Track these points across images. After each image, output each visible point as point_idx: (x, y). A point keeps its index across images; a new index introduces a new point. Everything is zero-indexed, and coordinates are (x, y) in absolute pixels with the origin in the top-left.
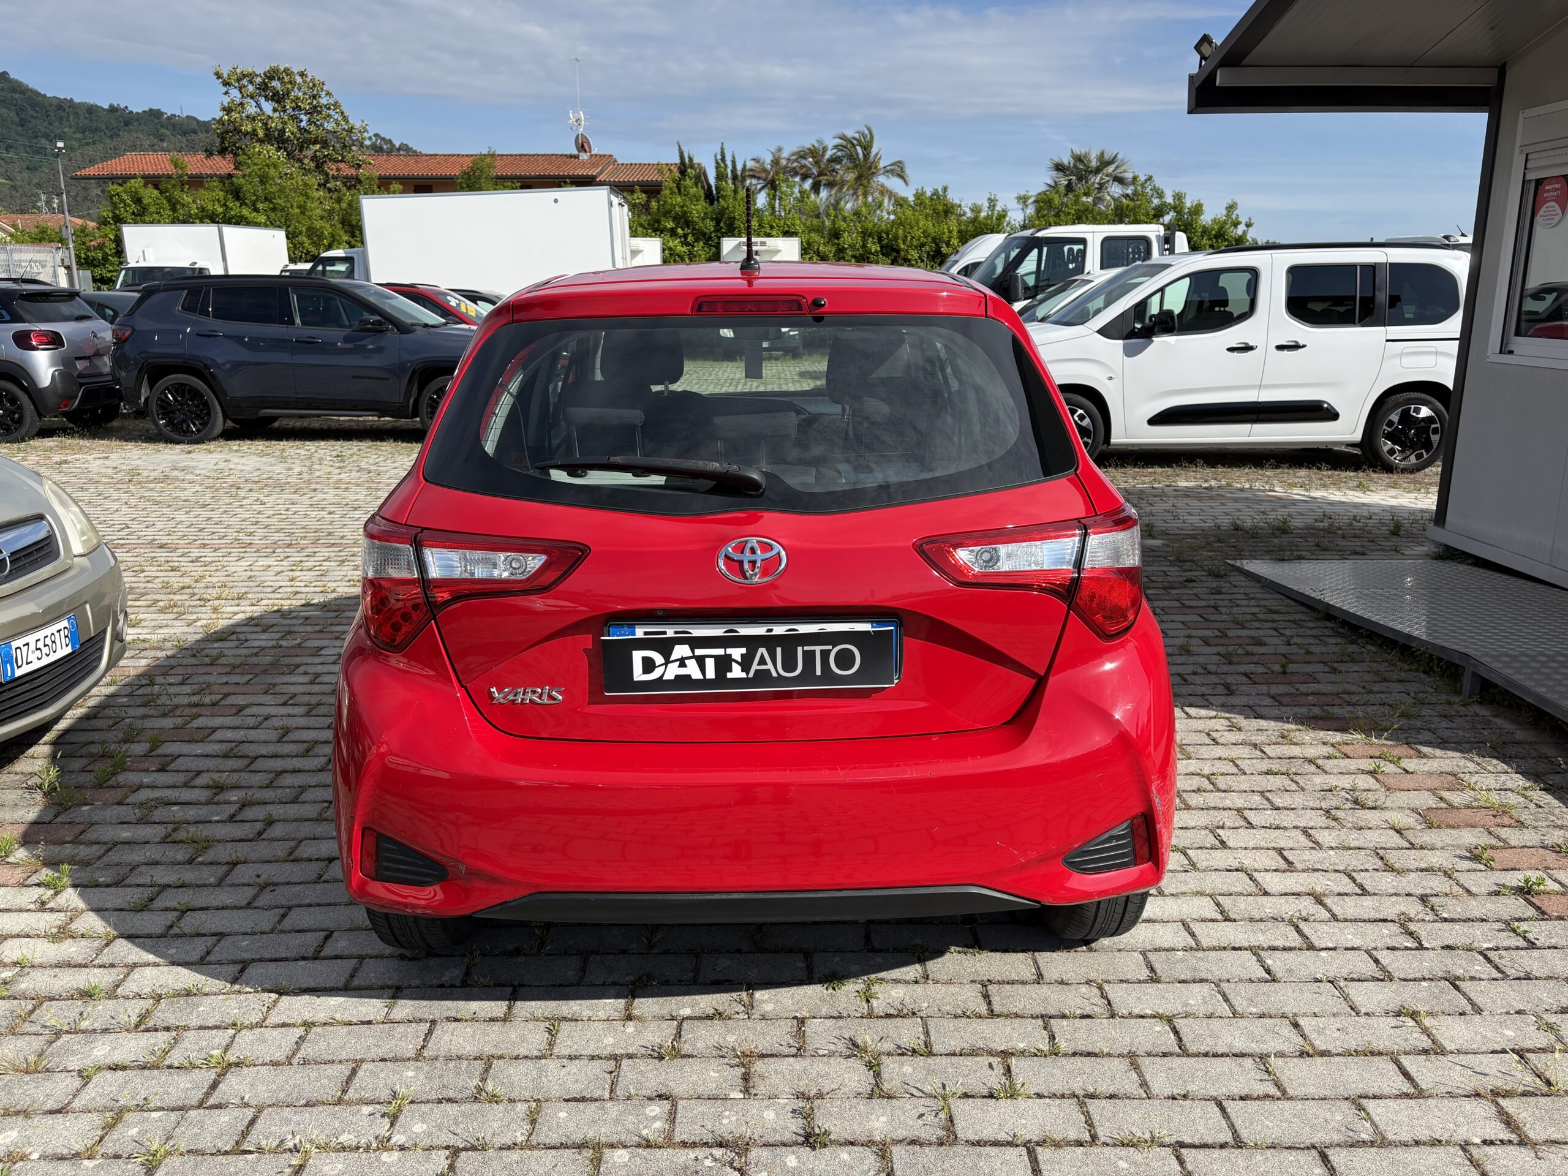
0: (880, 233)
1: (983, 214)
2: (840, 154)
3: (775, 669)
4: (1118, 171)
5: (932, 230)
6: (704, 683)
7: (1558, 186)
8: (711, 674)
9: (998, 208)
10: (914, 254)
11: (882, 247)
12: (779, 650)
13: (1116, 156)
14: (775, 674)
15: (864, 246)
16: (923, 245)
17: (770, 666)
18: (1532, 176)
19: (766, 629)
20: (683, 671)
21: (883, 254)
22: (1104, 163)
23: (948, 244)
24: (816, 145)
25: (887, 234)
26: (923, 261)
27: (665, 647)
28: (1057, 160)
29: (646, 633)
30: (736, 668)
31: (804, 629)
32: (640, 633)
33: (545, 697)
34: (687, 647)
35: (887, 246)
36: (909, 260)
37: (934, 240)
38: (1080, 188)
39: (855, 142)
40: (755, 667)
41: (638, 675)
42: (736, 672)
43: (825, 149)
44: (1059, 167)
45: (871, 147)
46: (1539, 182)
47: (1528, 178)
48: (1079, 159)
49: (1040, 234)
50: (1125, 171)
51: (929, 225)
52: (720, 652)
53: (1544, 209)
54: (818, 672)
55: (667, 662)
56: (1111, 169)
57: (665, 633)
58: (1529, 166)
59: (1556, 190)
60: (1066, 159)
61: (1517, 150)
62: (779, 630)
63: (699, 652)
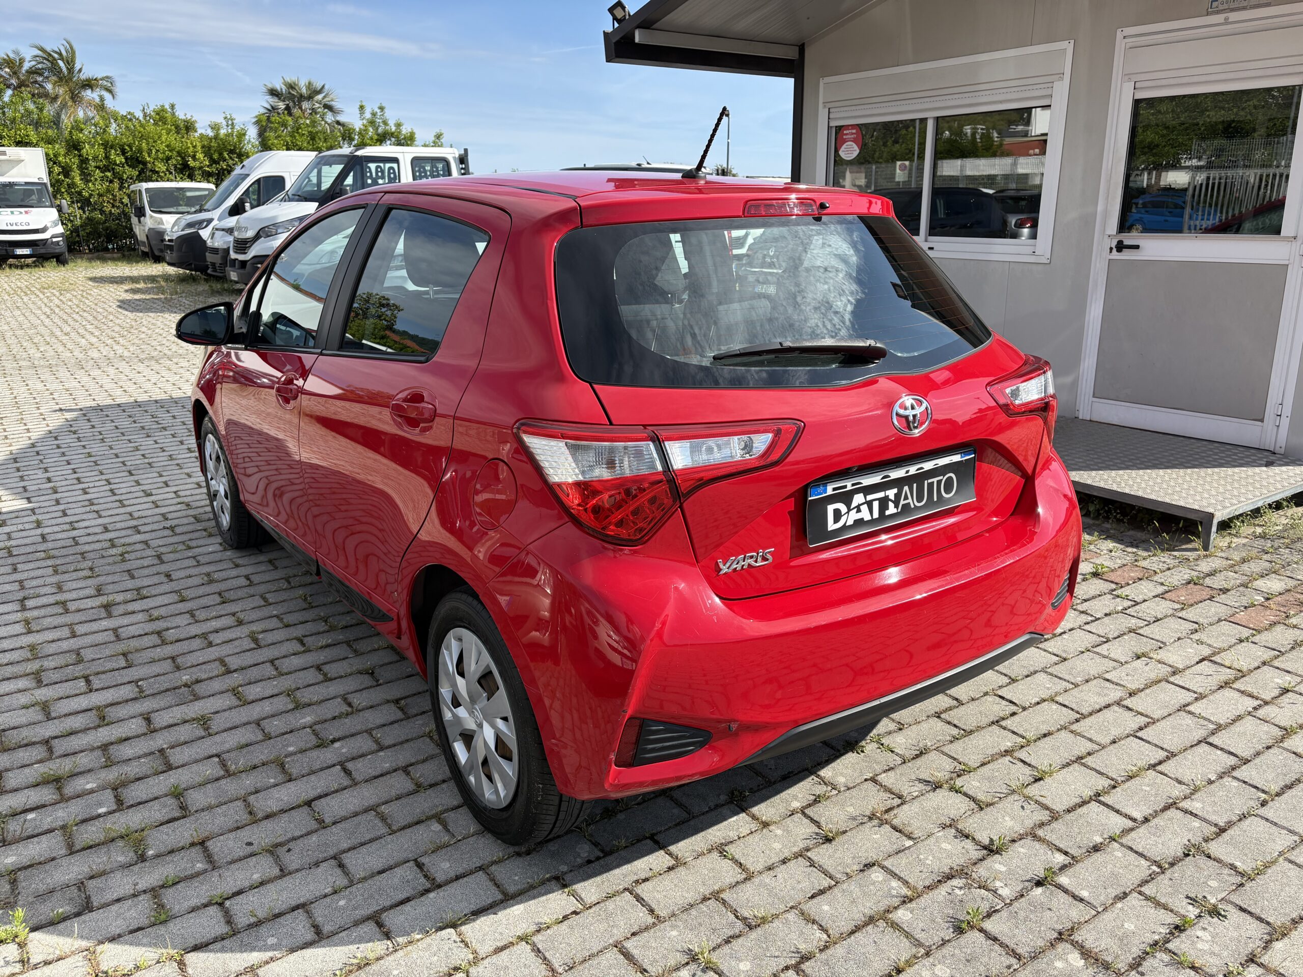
0: (123, 146)
1: (223, 132)
2: (40, 66)
3: (912, 502)
4: (327, 99)
5: (177, 145)
6: (872, 522)
7: (854, 131)
8: (876, 515)
9: (237, 128)
10: (161, 167)
11: (126, 159)
12: (915, 485)
13: (323, 86)
14: (912, 506)
15: (107, 157)
16: (168, 159)
17: (910, 500)
18: (834, 124)
19: (904, 471)
20: (859, 516)
21: (130, 166)
22: (314, 92)
23: (194, 157)
24: (12, 56)
25: (130, 146)
26: (171, 173)
27: (846, 497)
28: (270, 86)
29: (834, 489)
30: (891, 505)
31: (928, 466)
32: (830, 490)
33: (759, 559)
34: (861, 495)
35: (132, 158)
36: (157, 172)
37: (179, 154)
38: (296, 111)
39: (56, 56)
40: (902, 502)
41: (832, 526)
42: (892, 510)
43: (22, 61)
44: (273, 93)
45: (73, 61)
46: (839, 129)
47: (831, 125)
48: (291, 86)
49: (360, 153)
50: (332, 100)
51: (173, 139)
52: (881, 495)
53: (844, 146)
54: (935, 499)
55: (849, 510)
56: (320, 97)
57: (845, 487)
58: (831, 116)
59: (853, 134)
60: (279, 86)
61: (821, 105)
62: (913, 470)
63: (869, 498)
